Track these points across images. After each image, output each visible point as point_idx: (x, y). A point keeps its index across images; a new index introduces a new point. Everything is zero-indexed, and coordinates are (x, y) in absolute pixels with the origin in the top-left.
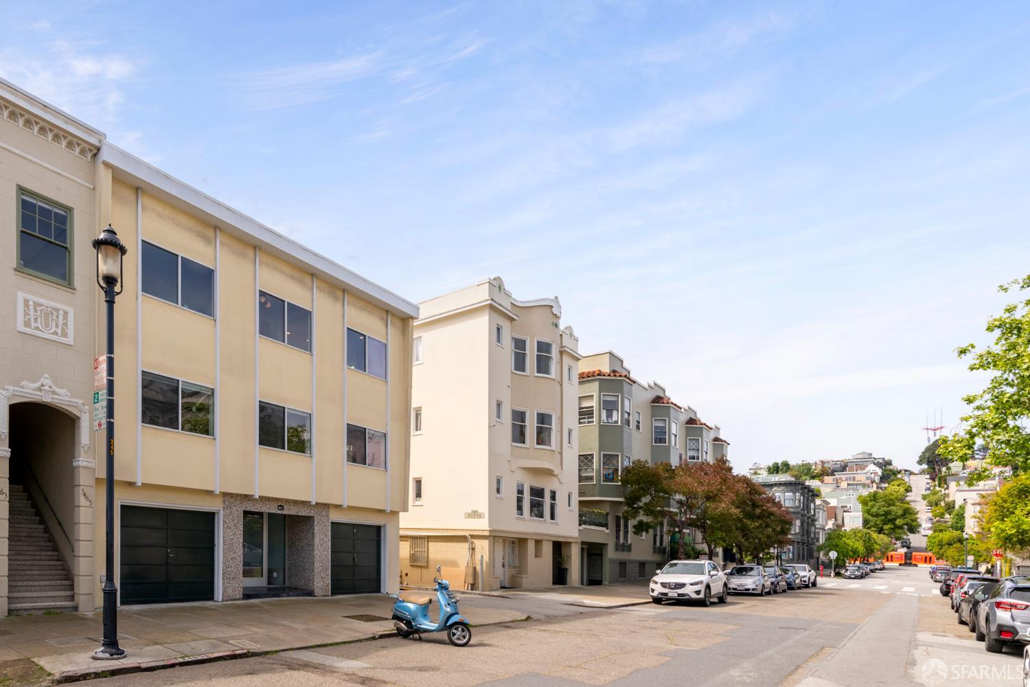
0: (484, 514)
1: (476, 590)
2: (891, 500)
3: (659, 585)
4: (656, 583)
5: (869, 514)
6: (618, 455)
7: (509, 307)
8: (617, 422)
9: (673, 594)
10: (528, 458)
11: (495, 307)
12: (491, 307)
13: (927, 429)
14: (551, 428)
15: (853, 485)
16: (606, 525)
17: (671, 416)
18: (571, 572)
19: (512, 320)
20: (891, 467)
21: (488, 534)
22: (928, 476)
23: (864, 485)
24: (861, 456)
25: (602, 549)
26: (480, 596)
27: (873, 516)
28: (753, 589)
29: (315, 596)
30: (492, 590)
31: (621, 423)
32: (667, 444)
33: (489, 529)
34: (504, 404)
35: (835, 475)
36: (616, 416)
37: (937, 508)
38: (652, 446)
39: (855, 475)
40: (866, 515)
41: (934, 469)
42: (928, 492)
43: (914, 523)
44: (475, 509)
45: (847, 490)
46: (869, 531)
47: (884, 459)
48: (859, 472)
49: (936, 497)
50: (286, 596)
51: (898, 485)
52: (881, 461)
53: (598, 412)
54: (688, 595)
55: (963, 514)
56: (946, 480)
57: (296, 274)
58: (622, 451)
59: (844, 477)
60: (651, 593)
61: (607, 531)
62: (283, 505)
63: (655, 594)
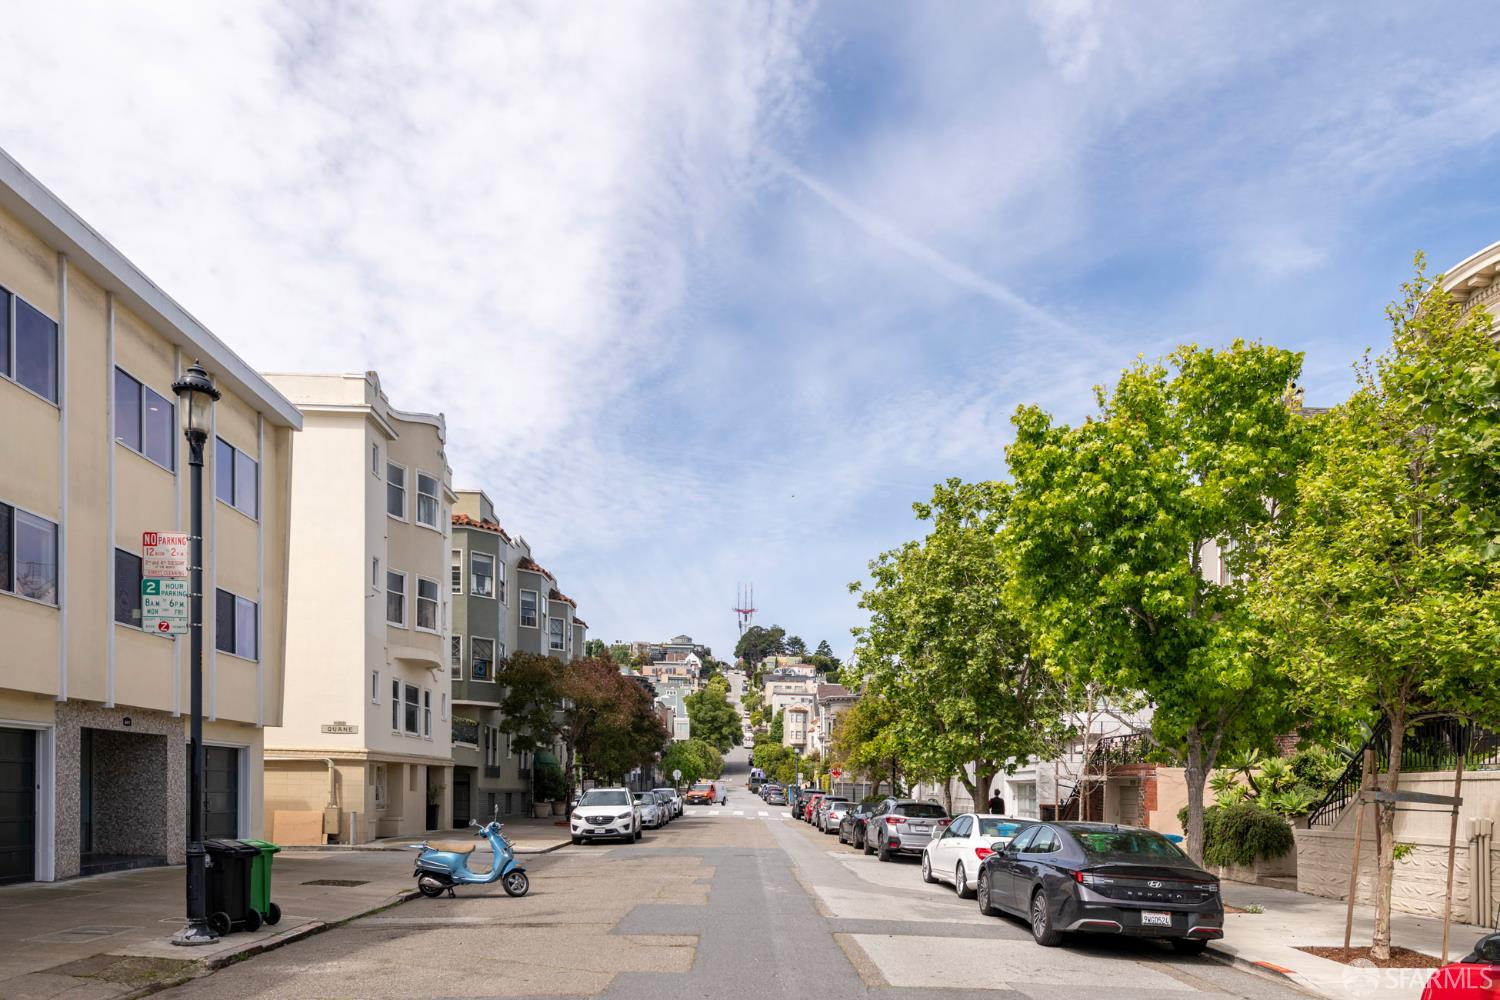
0: (357, 727)
1: (344, 843)
2: (717, 703)
3: (583, 821)
4: (580, 818)
5: (696, 720)
6: (491, 642)
7: (385, 416)
8: (489, 594)
9: (600, 830)
10: (407, 646)
11: (373, 417)
12: (369, 418)
13: (739, 611)
14: (435, 604)
15: (675, 679)
16: (475, 741)
17: (542, 589)
18: (443, 809)
19: (389, 437)
20: (710, 658)
21: (365, 758)
22: (744, 673)
23: (686, 681)
24: (680, 641)
25: (469, 776)
26: (354, 852)
27: (700, 722)
28: (650, 821)
29: (168, 865)
30: (367, 842)
31: (497, 595)
32: (537, 627)
33: (366, 750)
34: (380, 562)
35: (653, 665)
36: (490, 586)
37: (755, 713)
38: (519, 628)
39: (676, 666)
40: (693, 721)
41: (750, 664)
42: (746, 693)
43: (739, 732)
44: (341, 720)
45: (668, 685)
46: (704, 743)
47: (702, 646)
48: (679, 662)
49: (753, 700)
50: (134, 868)
51: (719, 683)
52: (700, 649)
53: (466, 577)
54: (617, 830)
55: (780, 722)
56: (761, 679)
57: (157, 343)
58: (497, 637)
59: (664, 668)
60: (573, 832)
61: (478, 749)
62: (130, 717)
63: (578, 832)
